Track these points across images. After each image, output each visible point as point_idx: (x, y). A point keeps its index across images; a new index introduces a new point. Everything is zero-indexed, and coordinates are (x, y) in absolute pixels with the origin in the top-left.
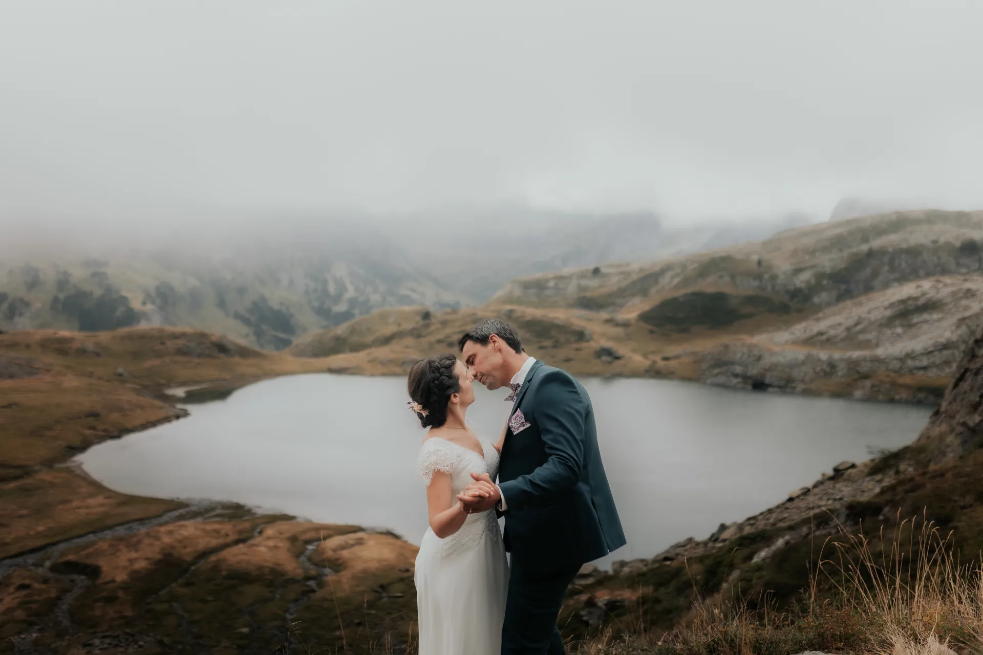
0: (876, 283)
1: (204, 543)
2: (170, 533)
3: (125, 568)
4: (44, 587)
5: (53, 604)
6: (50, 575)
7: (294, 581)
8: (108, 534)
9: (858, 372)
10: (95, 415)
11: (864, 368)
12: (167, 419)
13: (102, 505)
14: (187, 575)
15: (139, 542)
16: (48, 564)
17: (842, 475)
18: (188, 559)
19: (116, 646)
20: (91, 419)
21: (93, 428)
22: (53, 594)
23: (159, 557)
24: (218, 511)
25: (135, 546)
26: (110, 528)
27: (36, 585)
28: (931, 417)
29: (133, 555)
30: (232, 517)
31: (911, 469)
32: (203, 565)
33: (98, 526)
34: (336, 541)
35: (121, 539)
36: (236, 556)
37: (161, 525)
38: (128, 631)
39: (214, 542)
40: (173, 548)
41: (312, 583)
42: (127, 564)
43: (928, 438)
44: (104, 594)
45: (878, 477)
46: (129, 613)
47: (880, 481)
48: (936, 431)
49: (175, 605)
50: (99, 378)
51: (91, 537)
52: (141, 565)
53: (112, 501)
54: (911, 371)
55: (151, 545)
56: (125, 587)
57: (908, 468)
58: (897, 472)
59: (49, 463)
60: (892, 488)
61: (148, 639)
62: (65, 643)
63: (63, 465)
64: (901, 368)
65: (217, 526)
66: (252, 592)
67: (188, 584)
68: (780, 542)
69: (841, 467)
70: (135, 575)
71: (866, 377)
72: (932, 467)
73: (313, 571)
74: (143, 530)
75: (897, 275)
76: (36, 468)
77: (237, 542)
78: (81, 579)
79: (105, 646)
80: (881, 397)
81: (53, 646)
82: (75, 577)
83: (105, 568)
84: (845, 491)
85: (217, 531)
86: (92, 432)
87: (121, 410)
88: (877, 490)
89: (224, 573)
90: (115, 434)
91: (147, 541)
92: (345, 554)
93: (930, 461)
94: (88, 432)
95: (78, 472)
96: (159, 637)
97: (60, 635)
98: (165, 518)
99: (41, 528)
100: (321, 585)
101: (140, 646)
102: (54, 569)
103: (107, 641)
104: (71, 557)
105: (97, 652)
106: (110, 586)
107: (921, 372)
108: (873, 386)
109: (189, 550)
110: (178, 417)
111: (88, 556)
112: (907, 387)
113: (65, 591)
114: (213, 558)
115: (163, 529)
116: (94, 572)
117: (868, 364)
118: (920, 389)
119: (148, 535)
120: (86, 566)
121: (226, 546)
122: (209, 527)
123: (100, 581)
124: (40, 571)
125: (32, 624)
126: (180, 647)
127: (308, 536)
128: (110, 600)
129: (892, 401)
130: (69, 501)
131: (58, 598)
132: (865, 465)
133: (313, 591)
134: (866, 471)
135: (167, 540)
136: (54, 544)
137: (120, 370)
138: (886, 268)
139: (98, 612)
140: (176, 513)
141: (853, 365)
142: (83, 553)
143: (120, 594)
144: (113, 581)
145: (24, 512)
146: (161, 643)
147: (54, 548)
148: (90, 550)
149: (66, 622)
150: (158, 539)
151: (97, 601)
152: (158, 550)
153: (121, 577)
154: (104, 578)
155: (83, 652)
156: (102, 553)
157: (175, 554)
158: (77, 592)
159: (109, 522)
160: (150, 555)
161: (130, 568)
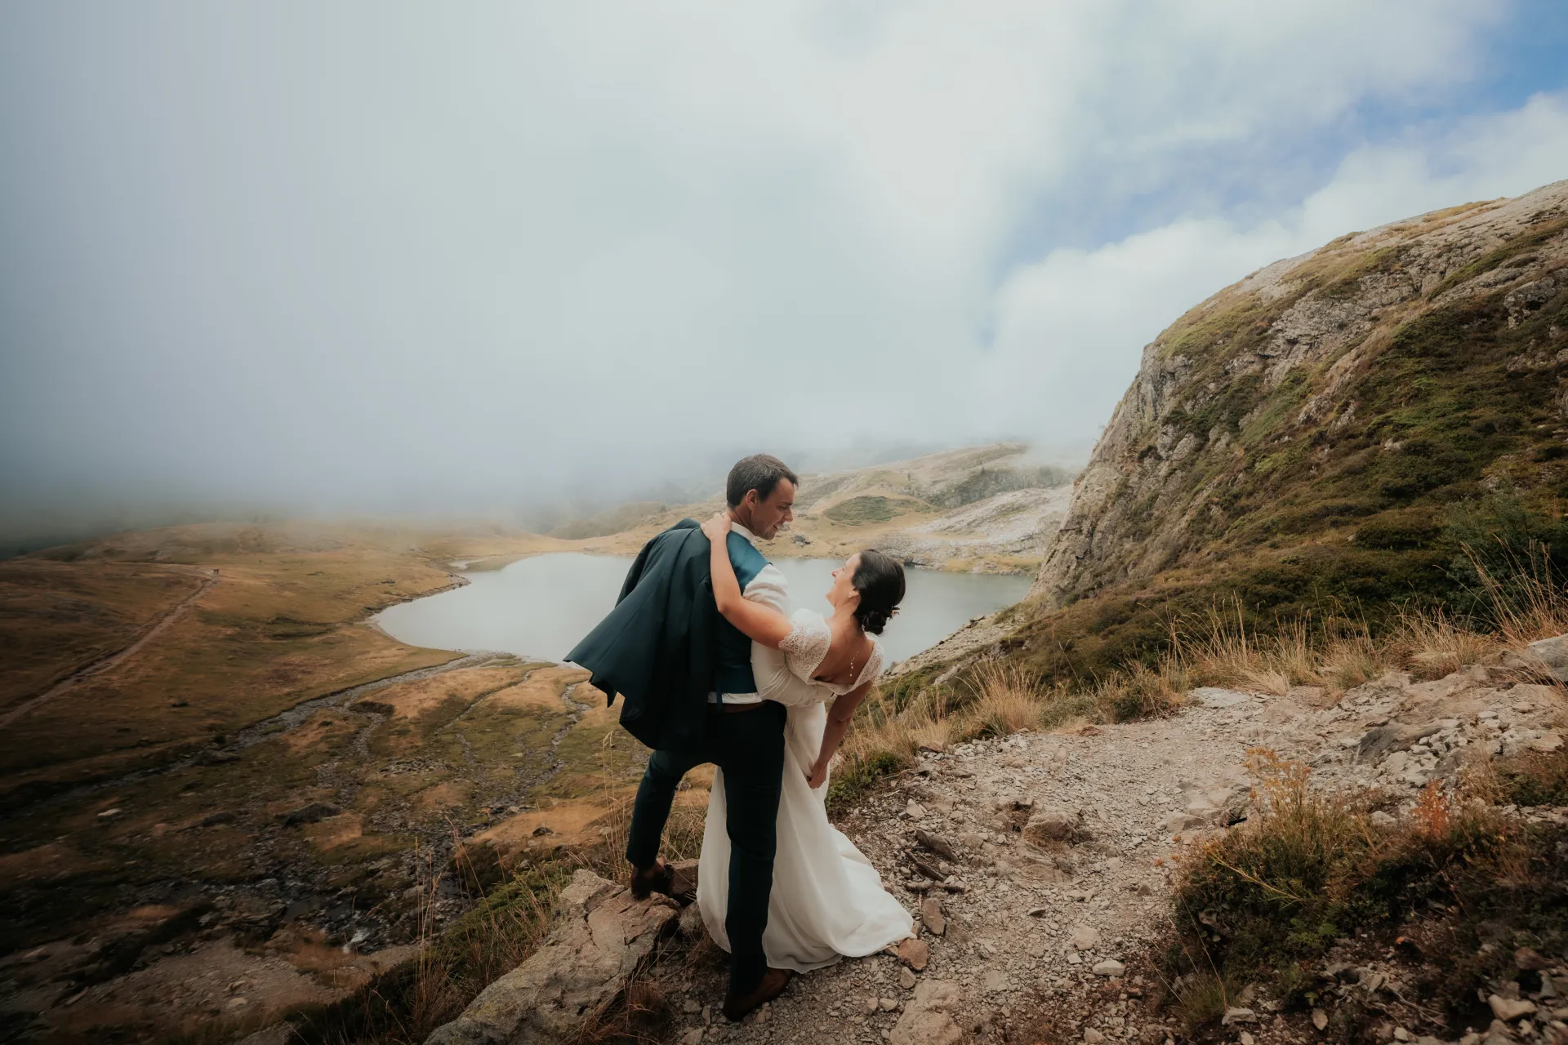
1: (482, 686)
2: (454, 677)
3: (416, 706)
4: (344, 723)
5: (352, 737)
6: (349, 714)
7: (557, 715)
8: (399, 680)
10: (390, 582)
12: (451, 587)
13: (395, 656)
14: (468, 711)
15: (427, 685)
16: (347, 704)
18: (470, 698)
19: (410, 770)
20: (386, 585)
21: (388, 592)
22: (352, 729)
23: (445, 697)
24: (492, 661)
25: (424, 689)
26: (402, 674)
27: (337, 723)
29: (423, 696)
30: (505, 665)
32: (482, 703)
33: (391, 674)
35: (412, 683)
36: (510, 697)
37: (446, 671)
38: (419, 757)
39: (491, 685)
40: (456, 690)
41: (572, 716)
42: (417, 703)
44: (398, 728)
46: (420, 743)
49: (459, 736)
51: (385, 682)
52: (430, 704)
53: (404, 652)
55: (438, 687)
56: (416, 722)
59: (349, 622)
61: (437, 764)
62: (364, 770)
63: (362, 623)
65: (493, 672)
67: (469, 719)
70: (424, 713)
73: (572, 706)
74: (431, 675)
76: (338, 625)
77: (510, 685)
78: (377, 717)
79: (400, 771)
81: (353, 772)
82: (371, 715)
83: (397, 707)
85: (494, 677)
86: (387, 595)
87: (412, 578)
89: (500, 710)
90: (407, 597)
91: (434, 684)
94: (383, 596)
95: (374, 628)
96: (446, 763)
97: (359, 763)
98: (449, 666)
99: (341, 675)
101: (431, 770)
102: (353, 708)
103: (402, 766)
104: (367, 699)
105: (394, 776)
106: (403, 721)
109: (470, 691)
110: (461, 585)
111: (382, 697)
113: (362, 726)
114: (490, 697)
115: (448, 675)
116: (389, 710)
119: (434, 680)
120: (382, 706)
121: (501, 688)
122: (486, 673)
123: (393, 718)
124: (340, 710)
127: (567, 678)
128: (402, 733)
130: (367, 652)
131: (357, 733)
133: (573, 722)
135: (451, 683)
136: (353, 688)
139: (392, 744)
140: (458, 662)
142: (377, 695)
143: (412, 727)
144: (406, 718)
147: (352, 691)
148: (383, 693)
149: (364, 753)
150: (444, 683)
151: (392, 734)
152: (444, 692)
153: (412, 714)
154: (397, 715)
155: (380, 776)
156: (395, 695)
157: (459, 694)
158: (374, 727)
159: (401, 669)
160: (436, 696)
161: (420, 707)
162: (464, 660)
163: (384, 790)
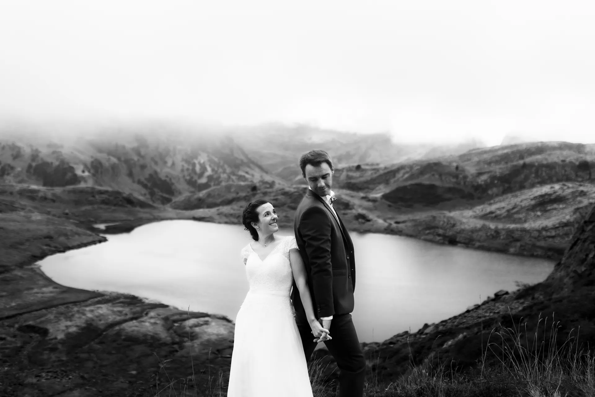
0: (527, 184)
1: (112, 318)
2: (92, 311)
3: (63, 331)
4: (13, 339)
5: (19, 350)
6: (17, 333)
7: (165, 344)
8: (54, 310)
9: (513, 237)
10: (50, 237)
11: (517, 235)
12: (94, 243)
13: (51, 292)
14: (101, 337)
15: (73, 315)
16: (17, 326)
17: (500, 298)
18: (102, 327)
19: (55, 377)
20: (47, 240)
21: (47, 245)
22: (19, 345)
23: (84, 325)
24: (122, 300)
25: (70, 318)
26: (56, 306)
27: (9, 338)
28: (555, 266)
29: (69, 323)
30: (129, 304)
31: (541, 297)
32: (112, 332)
33: (48, 305)
34: (192, 321)
35: (62, 314)
36: (131, 327)
37: (87, 306)
38: (63, 369)
39: (118, 318)
40: (93, 320)
41: (176, 346)
42: (64, 328)
43: (553, 279)
44: (50, 346)
45: (522, 301)
46: (64, 358)
47: (523, 303)
48: (558, 274)
49: (92, 355)
50: (54, 215)
51: (44, 311)
52: (73, 329)
53: (58, 290)
54: (545, 238)
55: (80, 318)
56: (62, 342)
57: (539, 296)
58: (533, 298)
59: (21, 266)
60: (530, 307)
61: (75, 374)
62: (24, 374)
63: (29, 267)
64: (539, 236)
65: (120, 309)
66: (139, 349)
67: (101, 343)
68: (461, 336)
69: (499, 294)
70: (69, 336)
71: (517, 240)
72: (555, 296)
73: (177, 340)
74: (76, 309)
75: (539, 180)
76: (13, 267)
77: (132, 319)
78: (36, 336)
79: (49, 377)
80: (525, 253)
81: (17, 375)
82: (33, 335)
83: (50, 331)
84: (501, 308)
85: (120, 312)
86: (48, 248)
87: (66, 235)
88: (520, 308)
89: (123, 337)
90: (62, 249)
91: (77, 315)
92: (197, 329)
93: (553, 293)
94: (45, 247)
95: (38, 271)
96: (81, 374)
97: (22, 369)
98: (89, 302)
99: (13, 304)
100: (182, 348)
101: (70, 379)
102: (20, 329)
103: (50, 374)
104: (31, 323)
105: (43, 380)
106: (53, 341)
107: (551, 240)
108: (521, 246)
109: (102, 322)
110: (100, 242)
111: (42, 322)
112: (541, 248)
113: (25, 343)
114: (117, 328)
115: (88, 309)
116: (45, 332)
117: (519, 233)
118: (550, 249)
119: (78, 312)
120: (40, 329)
121: (125, 321)
122: (116, 309)
123: (47, 338)
124: (12, 330)
125: (5, 362)
126: (94, 380)
127: (176, 317)
128: (53, 349)
129: (532, 256)
130: (32, 289)
131: (22, 347)
132: (514, 293)
133: (177, 351)
134: (515, 296)
135: (90, 315)
136: (21, 314)
137: (67, 211)
138: (533, 175)
139: (45, 357)
140: (96, 300)
141: (510, 232)
142: (38, 321)
143: (60, 346)
144: (56, 338)
145: (4, 294)
146: (82, 377)
147: (21, 317)
148: (43, 319)
149: (26, 362)
150: (84, 314)
151: (45, 350)
152: (83, 321)
153: (61, 336)
154: (50, 336)
155: (34, 380)
156: (49, 321)
157: (94, 324)
158: (34, 344)
159: (55, 302)
160: (79, 324)
161: (66, 331)
162: (99, 299)
163: (37, 391)
